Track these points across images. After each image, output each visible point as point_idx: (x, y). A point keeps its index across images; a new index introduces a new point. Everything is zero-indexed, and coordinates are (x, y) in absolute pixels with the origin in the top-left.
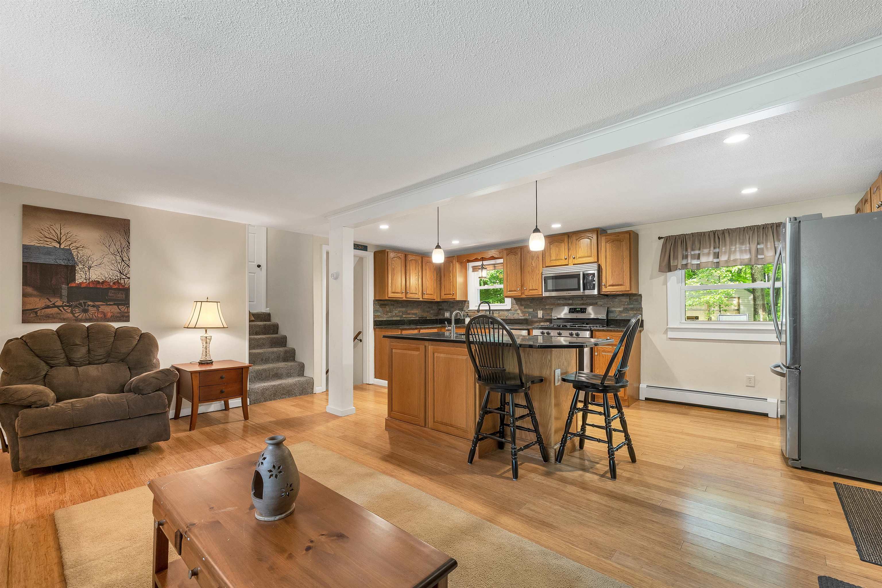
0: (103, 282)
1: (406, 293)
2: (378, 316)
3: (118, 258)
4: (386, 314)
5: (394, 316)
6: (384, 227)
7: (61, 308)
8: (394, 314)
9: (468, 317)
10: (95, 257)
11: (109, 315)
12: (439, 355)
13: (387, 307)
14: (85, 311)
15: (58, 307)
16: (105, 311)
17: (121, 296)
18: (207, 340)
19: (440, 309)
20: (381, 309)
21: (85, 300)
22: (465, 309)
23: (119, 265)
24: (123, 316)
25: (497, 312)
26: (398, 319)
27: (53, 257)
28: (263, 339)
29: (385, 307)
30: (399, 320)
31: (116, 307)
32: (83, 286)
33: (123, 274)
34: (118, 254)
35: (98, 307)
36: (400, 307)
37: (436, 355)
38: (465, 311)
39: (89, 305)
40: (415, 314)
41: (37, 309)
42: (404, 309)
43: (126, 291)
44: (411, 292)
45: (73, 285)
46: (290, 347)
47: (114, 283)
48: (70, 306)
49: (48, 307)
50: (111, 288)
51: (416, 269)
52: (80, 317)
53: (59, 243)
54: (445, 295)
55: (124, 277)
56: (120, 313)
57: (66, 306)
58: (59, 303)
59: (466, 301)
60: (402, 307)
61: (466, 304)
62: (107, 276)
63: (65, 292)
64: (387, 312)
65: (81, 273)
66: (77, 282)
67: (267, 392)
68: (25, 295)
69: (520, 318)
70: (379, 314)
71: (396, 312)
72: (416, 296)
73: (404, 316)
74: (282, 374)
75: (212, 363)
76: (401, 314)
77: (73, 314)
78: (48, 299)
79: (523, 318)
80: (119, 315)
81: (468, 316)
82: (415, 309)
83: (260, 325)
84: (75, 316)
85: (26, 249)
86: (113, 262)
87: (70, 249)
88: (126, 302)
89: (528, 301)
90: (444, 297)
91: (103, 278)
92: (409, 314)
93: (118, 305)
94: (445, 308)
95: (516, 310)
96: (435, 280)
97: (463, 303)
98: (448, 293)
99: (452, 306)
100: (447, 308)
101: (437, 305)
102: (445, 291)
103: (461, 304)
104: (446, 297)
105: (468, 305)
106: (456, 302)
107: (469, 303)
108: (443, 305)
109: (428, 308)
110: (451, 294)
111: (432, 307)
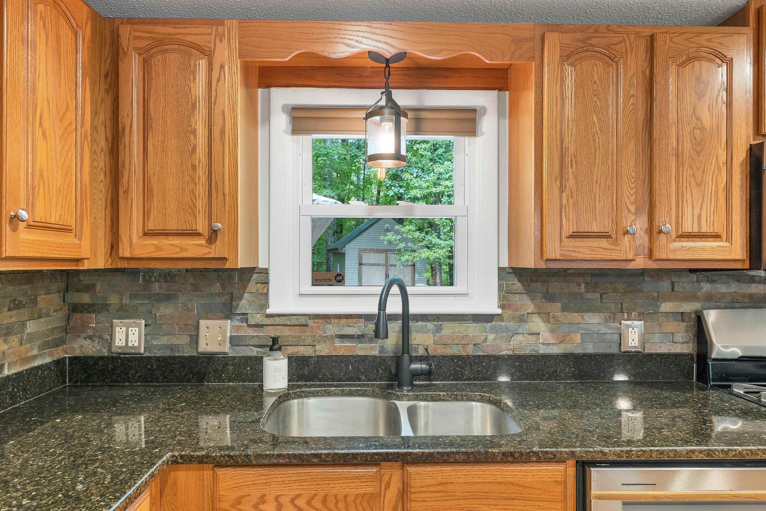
9: (275, 351)
22: (243, 305)
25: (430, 325)
38: (244, 320)
54: (147, 234)
61: (252, 286)
69: (543, 350)
79: (556, 350)
89: (581, 280)
90: (137, 244)
94: (113, 299)
95: (522, 320)
96: (86, 135)
97: (231, 278)
98: (172, 225)
99: (158, 294)
100: (126, 301)
101: (63, 285)
102: (154, 213)
103: (223, 285)
104: (158, 248)
105: (265, 291)
106: (187, 271)
107: (267, 283)
108: (94, 286)
109: (8, 310)
110: (199, 234)
111: (34, 302)
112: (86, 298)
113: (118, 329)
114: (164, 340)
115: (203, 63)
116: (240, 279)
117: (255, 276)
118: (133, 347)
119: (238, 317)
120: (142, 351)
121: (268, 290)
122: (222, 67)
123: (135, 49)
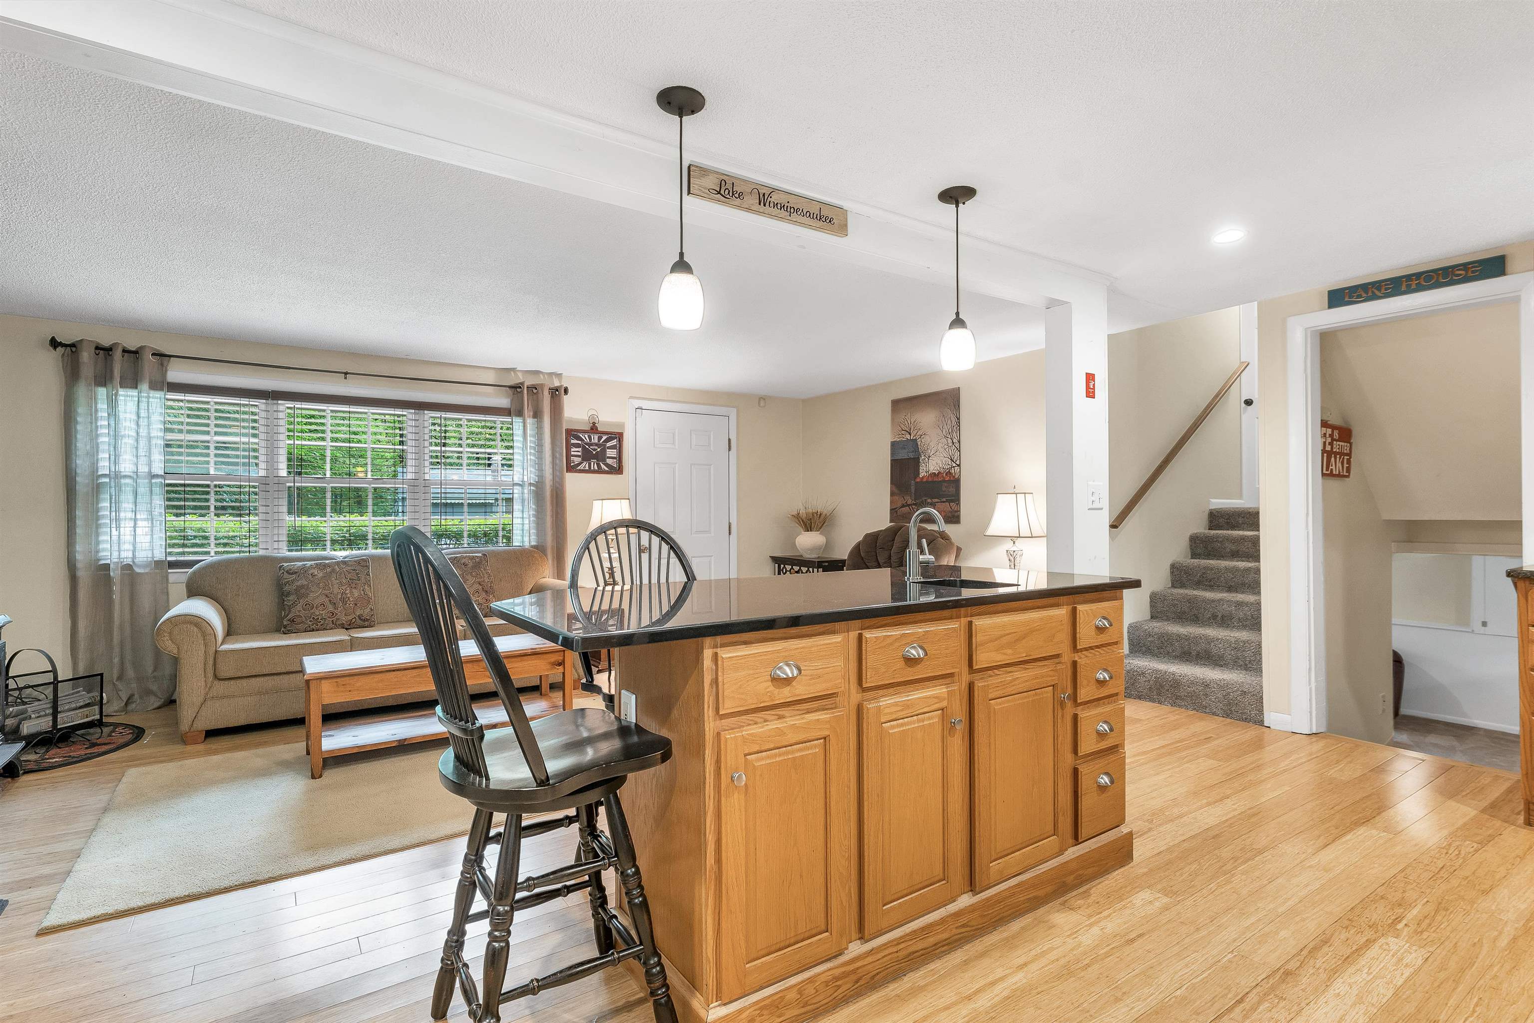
0: (939, 473)
3: (949, 441)
7: (911, 507)
10: (932, 444)
15: (909, 505)
17: (952, 490)
21: (926, 496)
23: (950, 451)
24: (953, 516)
27: (907, 451)
31: (947, 503)
32: (925, 480)
33: (955, 462)
34: (949, 437)
35: (934, 505)
39: (928, 503)
41: (897, 508)
43: (956, 482)
45: (918, 480)
47: (946, 474)
49: (903, 506)
50: (944, 481)
53: (910, 434)
55: (954, 465)
56: (951, 512)
57: (914, 504)
58: (909, 502)
62: (941, 465)
63: (913, 489)
65: (924, 465)
66: (920, 476)
68: (892, 494)
78: (903, 497)
80: (950, 515)
85: (893, 444)
86: (946, 447)
87: (916, 439)
88: (955, 498)
91: (938, 468)
93: (949, 501)
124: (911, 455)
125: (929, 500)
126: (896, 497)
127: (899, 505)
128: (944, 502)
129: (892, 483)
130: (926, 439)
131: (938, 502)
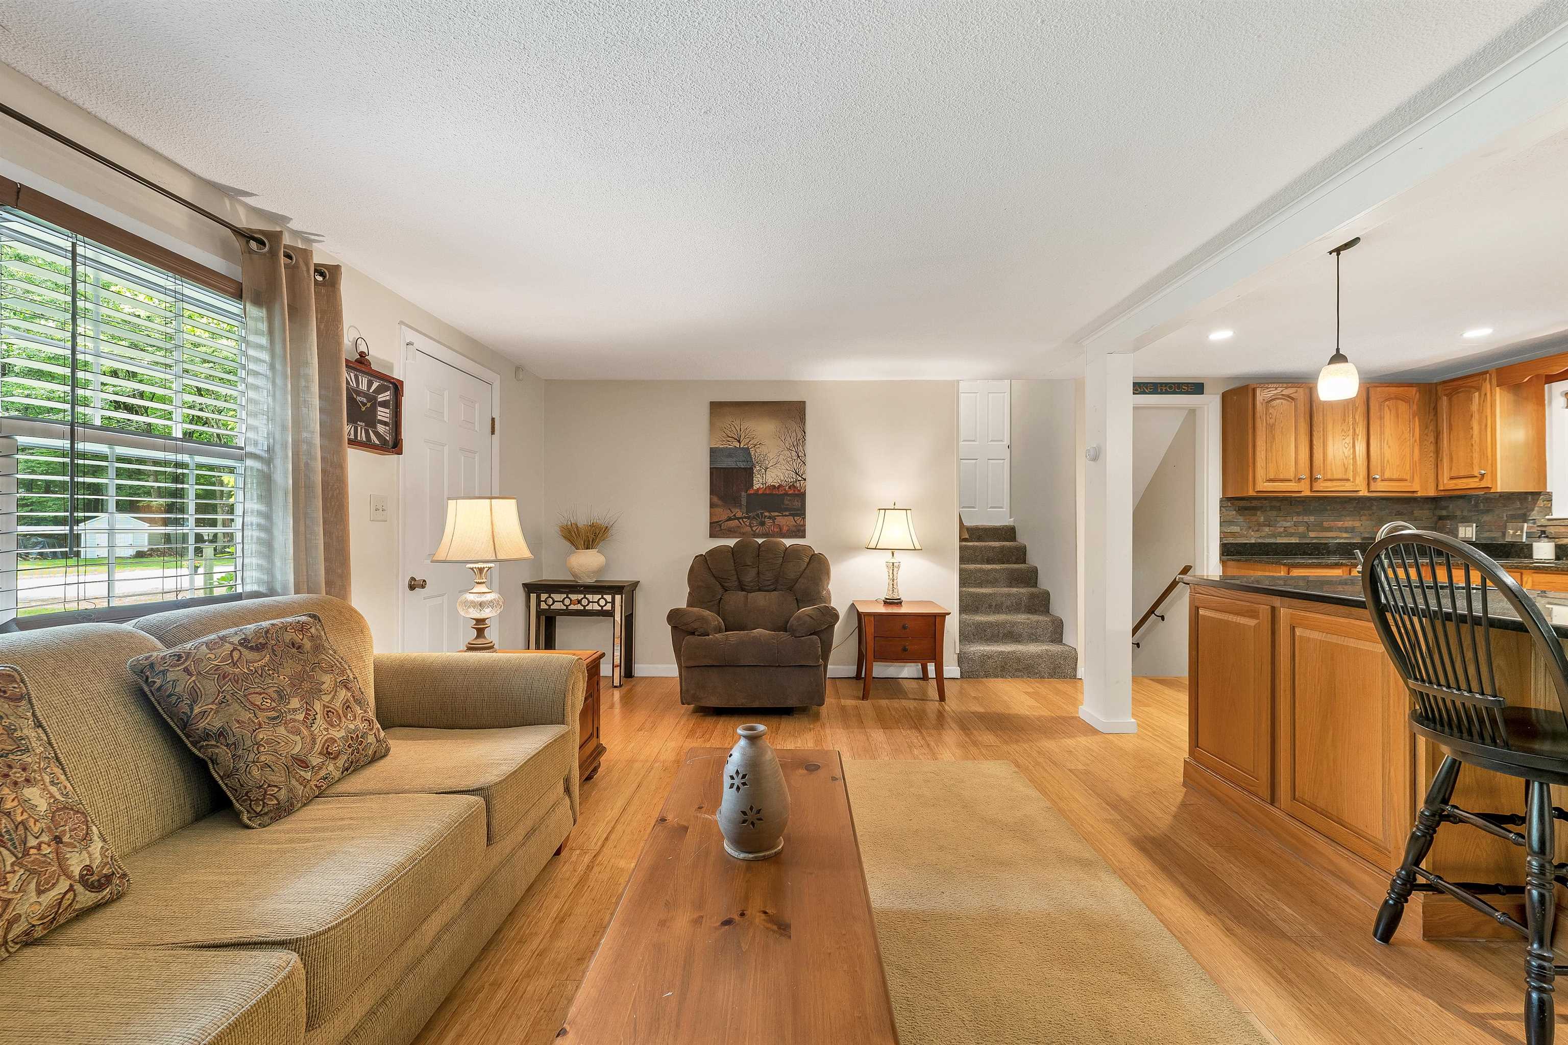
0: (780, 486)
1: (1313, 479)
2: (1233, 534)
3: (794, 454)
4: (1256, 528)
5: (1281, 533)
6: (1221, 335)
7: (741, 521)
8: (1282, 530)
9: (1546, 540)
10: (771, 456)
11: (785, 528)
12: (1307, 633)
13: (1259, 513)
14: (762, 524)
15: (738, 519)
16: (781, 524)
17: (797, 504)
18: (893, 567)
19: (1441, 518)
20: (1241, 519)
21: (762, 510)
22: (1534, 514)
23: (794, 464)
24: (798, 531)
26: (1294, 540)
27: (734, 459)
28: (996, 570)
29: (1256, 515)
30: (1295, 543)
31: (792, 518)
32: (760, 492)
33: (799, 475)
34: (794, 449)
35: (773, 518)
36: (1298, 514)
37: (1298, 632)
38: (1534, 523)
39: (765, 516)
40: (1352, 530)
41: (720, 521)
42: (1312, 519)
43: (801, 496)
44: (1329, 477)
45: (751, 492)
46: (1042, 588)
47: (788, 488)
48: (748, 518)
49: (730, 519)
50: (786, 494)
51: (1344, 420)
52: (757, 531)
53: (739, 441)
54: (1452, 478)
55: (800, 478)
56: (796, 526)
57: (745, 518)
58: (739, 515)
59: (1536, 495)
60: (1307, 512)
61: (1540, 503)
62: (782, 478)
63: (744, 501)
64: (1259, 525)
65: (759, 476)
66: (754, 488)
67: (990, 661)
68: (712, 505)
70: (1236, 529)
71: (1288, 524)
72: (1348, 486)
73: (1312, 534)
74: (1020, 635)
75: (901, 603)
76: (1302, 529)
77: (751, 527)
78: (730, 509)
80: (794, 529)
81: (1543, 534)
82: (1348, 518)
83: (995, 547)
84: (752, 530)
85: (713, 451)
86: (789, 459)
87: (748, 448)
88: (800, 512)
90: (1447, 483)
91: (779, 481)
92: (1329, 529)
93: (793, 515)
94: (1458, 513)
96: (1415, 441)
97: (1526, 499)
98: (1462, 474)
99: (1482, 510)
100: (1465, 514)
101: (1433, 507)
102: (1454, 468)
103: (1521, 503)
104: (1456, 485)
105: (1549, 505)
106: (1500, 496)
107: (1551, 500)
108: (1448, 507)
109: (1396, 515)
110: (1476, 477)
111: (1412, 513)
112: (1444, 513)
113: (1460, 528)
114: (1487, 535)
115: (1477, 394)
116: (1533, 499)
117: (1542, 497)
118: (1468, 538)
119: (1532, 521)
120: (1474, 540)
121: (1551, 505)
122: (1486, 394)
123: (1445, 395)
124: (742, 465)
125: (767, 514)
126: (719, 509)
127: (725, 517)
128: (786, 516)
129: (712, 492)
130: (762, 450)
131: (778, 516)
